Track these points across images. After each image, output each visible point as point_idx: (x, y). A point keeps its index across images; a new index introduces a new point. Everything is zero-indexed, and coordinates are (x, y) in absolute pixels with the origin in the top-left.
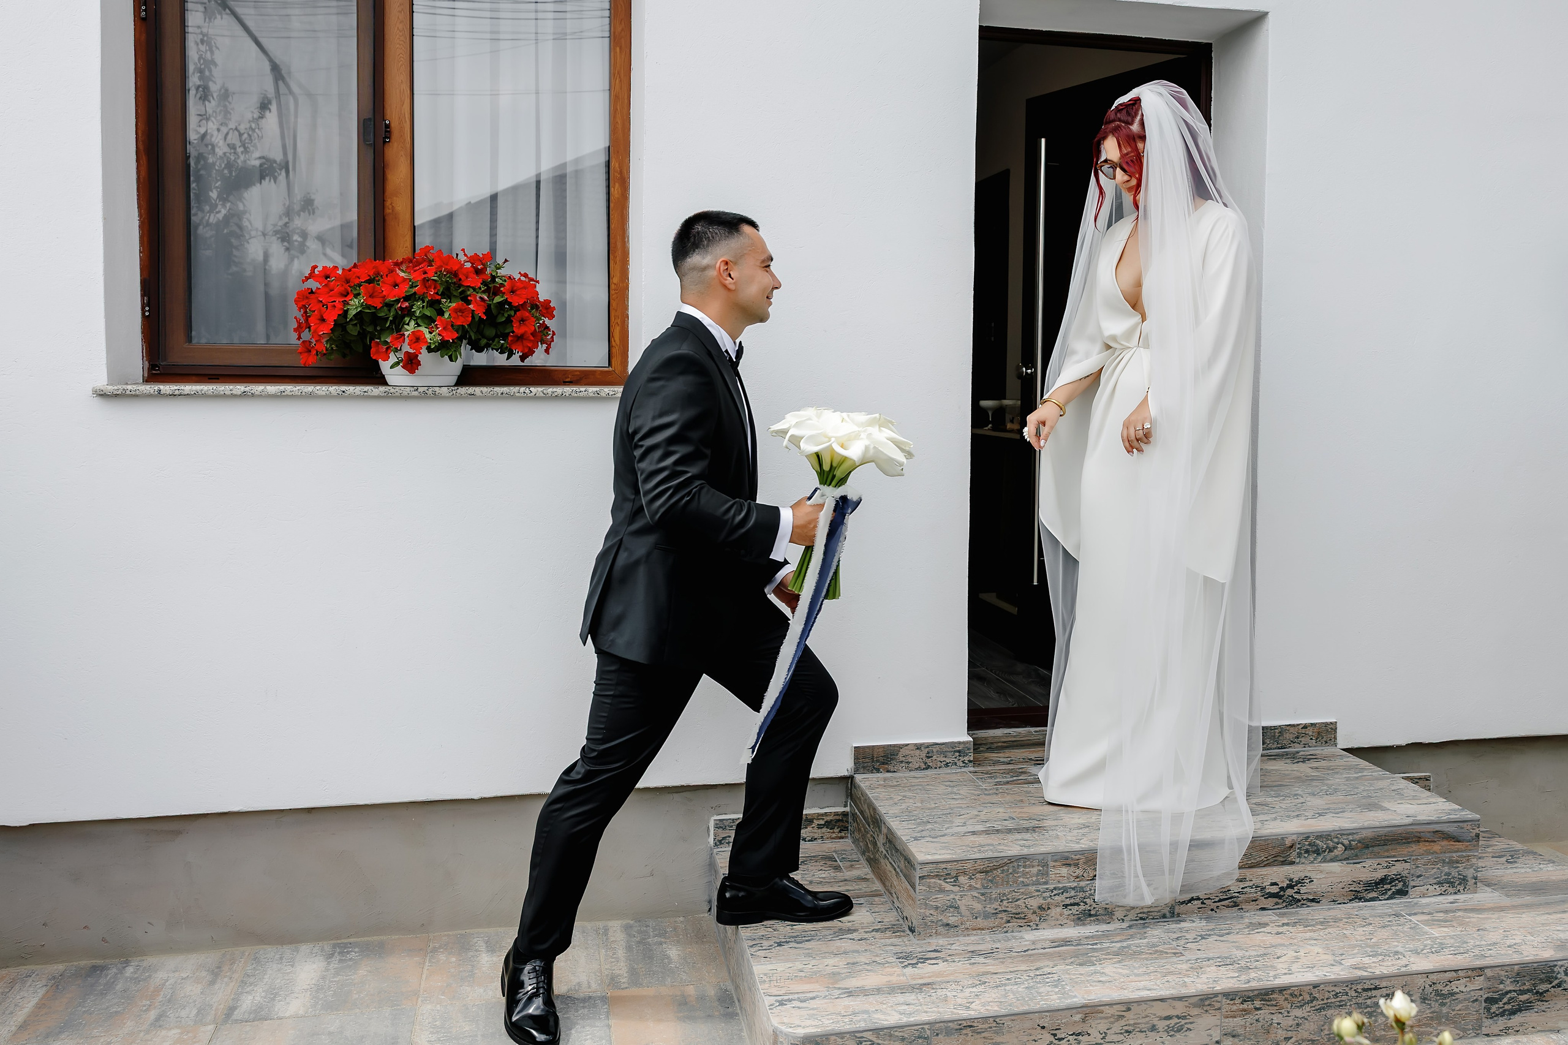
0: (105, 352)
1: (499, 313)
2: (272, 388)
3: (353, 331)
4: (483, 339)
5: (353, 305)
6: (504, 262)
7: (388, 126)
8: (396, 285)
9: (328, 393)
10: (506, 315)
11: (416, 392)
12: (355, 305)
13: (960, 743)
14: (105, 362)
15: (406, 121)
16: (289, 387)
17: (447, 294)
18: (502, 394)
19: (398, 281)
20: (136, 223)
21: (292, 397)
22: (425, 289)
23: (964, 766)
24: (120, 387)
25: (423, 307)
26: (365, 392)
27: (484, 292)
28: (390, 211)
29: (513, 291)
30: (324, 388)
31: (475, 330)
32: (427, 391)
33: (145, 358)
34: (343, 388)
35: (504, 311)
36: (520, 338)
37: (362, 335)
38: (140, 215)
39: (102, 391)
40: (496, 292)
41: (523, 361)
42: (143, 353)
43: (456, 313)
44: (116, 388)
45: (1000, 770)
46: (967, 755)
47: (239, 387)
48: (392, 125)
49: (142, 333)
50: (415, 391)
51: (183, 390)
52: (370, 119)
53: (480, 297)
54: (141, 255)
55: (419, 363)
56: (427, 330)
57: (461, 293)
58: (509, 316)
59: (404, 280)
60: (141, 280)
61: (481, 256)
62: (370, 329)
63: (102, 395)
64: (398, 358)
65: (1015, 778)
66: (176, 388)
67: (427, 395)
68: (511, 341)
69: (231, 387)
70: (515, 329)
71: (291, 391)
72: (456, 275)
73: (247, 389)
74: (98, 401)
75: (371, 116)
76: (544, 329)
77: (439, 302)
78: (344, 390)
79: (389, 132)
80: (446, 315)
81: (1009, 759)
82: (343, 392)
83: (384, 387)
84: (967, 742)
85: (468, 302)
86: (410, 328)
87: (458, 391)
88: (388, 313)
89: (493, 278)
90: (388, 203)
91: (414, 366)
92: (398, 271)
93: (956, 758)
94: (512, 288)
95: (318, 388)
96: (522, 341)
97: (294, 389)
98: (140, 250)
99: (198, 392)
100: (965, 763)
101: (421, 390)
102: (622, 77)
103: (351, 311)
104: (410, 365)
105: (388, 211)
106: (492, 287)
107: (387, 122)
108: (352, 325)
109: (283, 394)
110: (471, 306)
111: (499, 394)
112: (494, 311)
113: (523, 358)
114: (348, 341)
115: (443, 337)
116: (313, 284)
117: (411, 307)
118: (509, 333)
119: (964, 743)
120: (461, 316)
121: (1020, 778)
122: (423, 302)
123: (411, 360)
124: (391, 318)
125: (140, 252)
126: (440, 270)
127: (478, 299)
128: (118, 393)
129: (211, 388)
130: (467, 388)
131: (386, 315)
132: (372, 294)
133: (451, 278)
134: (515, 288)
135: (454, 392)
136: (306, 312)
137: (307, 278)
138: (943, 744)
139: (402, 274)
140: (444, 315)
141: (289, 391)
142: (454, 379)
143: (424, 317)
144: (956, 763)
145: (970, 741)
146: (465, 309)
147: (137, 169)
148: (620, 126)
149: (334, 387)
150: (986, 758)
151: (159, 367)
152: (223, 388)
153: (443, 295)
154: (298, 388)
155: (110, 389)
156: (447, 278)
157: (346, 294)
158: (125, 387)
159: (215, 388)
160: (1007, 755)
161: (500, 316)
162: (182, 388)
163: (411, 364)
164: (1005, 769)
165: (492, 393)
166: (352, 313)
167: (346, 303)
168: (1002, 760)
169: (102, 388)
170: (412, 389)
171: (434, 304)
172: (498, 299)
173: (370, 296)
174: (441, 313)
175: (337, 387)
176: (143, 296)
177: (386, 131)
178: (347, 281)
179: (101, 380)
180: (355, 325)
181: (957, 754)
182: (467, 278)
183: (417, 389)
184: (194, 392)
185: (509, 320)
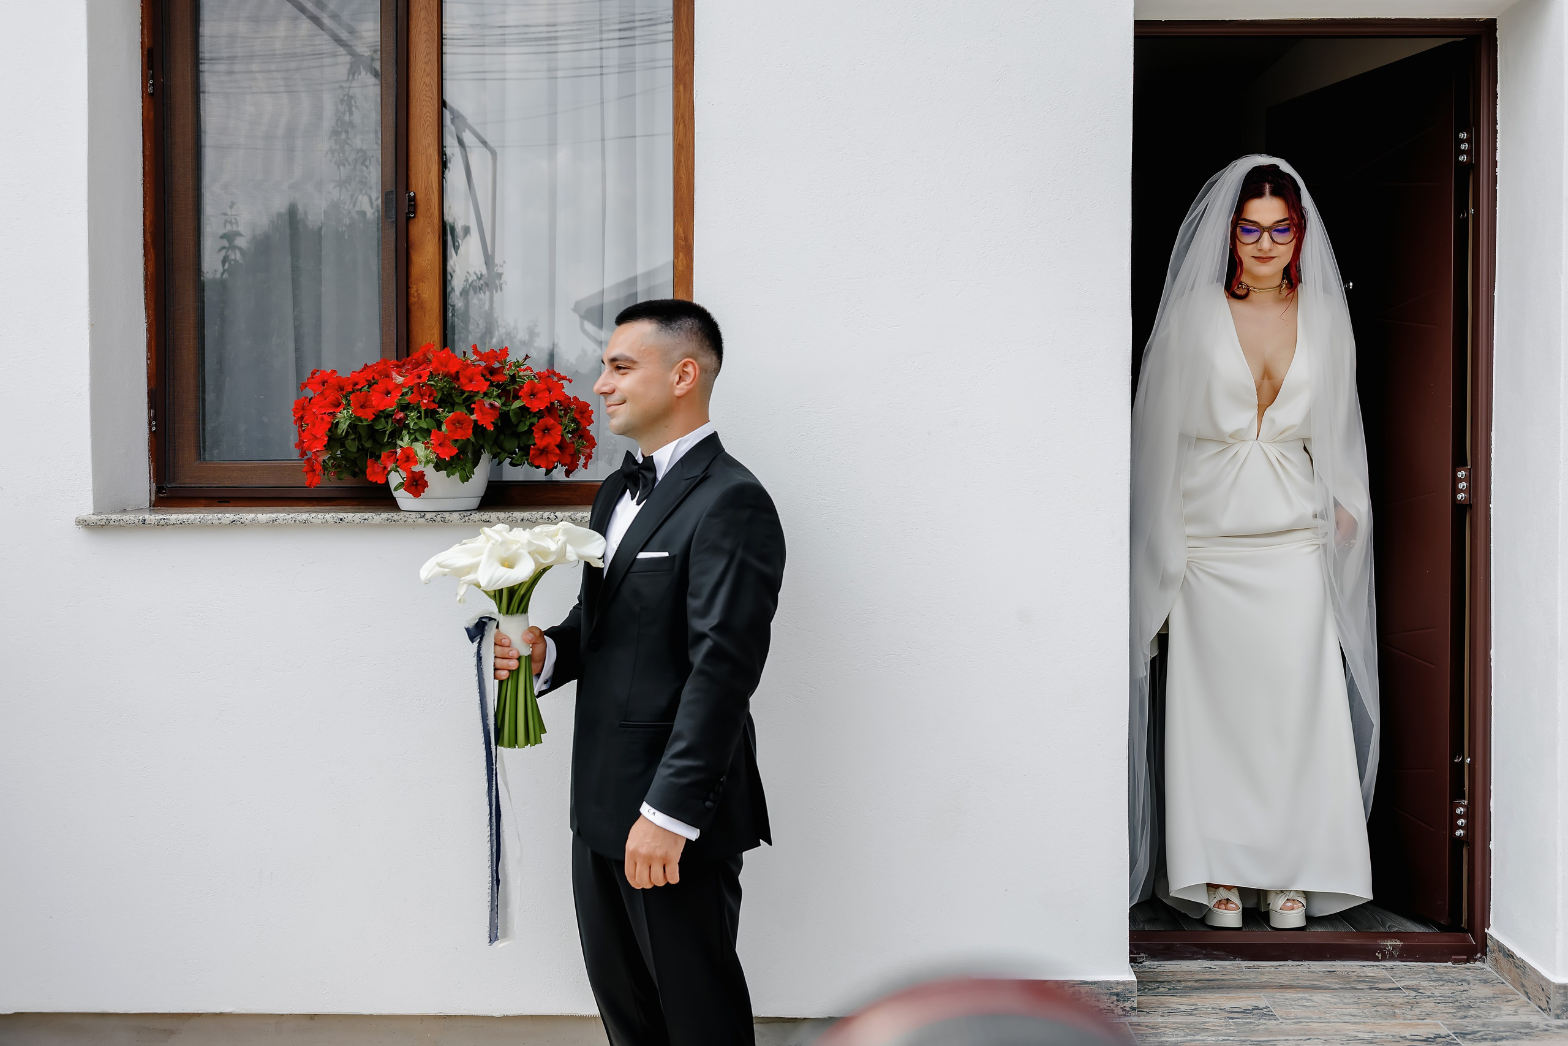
0: (91, 477)
1: (521, 421)
2: (263, 516)
3: (352, 446)
4: (503, 453)
5: (341, 418)
6: (525, 359)
7: (413, 199)
8: (388, 393)
9: (324, 521)
10: (528, 423)
11: (423, 519)
12: (344, 418)
13: (1118, 983)
14: (91, 488)
15: (433, 192)
16: (282, 515)
17: (447, 401)
18: (522, 520)
19: (390, 388)
20: (143, 326)
21: (285, 525)
22: (419, 397)
23: (1125, 1015)
24: (103, 516)
25: (419, 418)
26: (365, 519)
27: (499, 396)
28: (416, 299)
29: (533, 394)
30: (320, 516)
31: (491, 443)
32: (435, 518)
33: (152, 480)
34: (341, 515)
35: (526, 418)
36: (543, 452)
37: (362, 449)
38: (148, 317)
39: (85, 521)
40: (516, 397)
41: (567, 475)
42: (150, 473)
43: (454, 424)
44: (99, 517)
45: (1174, 1023)
46: (1128, 1000)
47: (227, 515)
48: (418, 197)
49: (150, 450)
50: (421, 518)
51: (169, 519)
52: (392, 191)
53: (491, 405)
54: (149, 362)
55: (426, 485)
56: (424, 446)
57: (465, 400)
58: (532, 424)
59: (399, 386)
60: (148, 390)
61: (498, 352)
62: (368, 445)
63: (84, 524)
64: (403, 479)
65: (1189, 1038)
66: (162, 517)
67: (436, 519)
68: (533, 454)
69: (220, 515)
70: (536, 441)
71: (283, 520)
72: (456, 377)
73: (237, 517)
74: (81, 533)
75: (394, 189)
76: (579, 439)
77: (436, 412)
78: (342, 517)
79: (415, 206)
80: (444, 428)
81: (1193, 1007)
82: (341, 519)
83: (387, 514)
84: (1129, 983)
85: (472, 412)
86: (405, 442)
87: (471, 517)
88: (385, 425)
89: (513, 378)
90: (413, 290)
91: (420, 488)
92: (394, 374)
93: (1112, 1003)
94: (532, 391)
95: (313, 515)
96: (547, 454)
97: (288, 517)
98: (147, 356)
99: (184, 522)
100: (1126, 1010)
101: (428, 516)
102: (687, 122)
103: (342, 425)
104: (414, 488)
105: (413, 299)
106: (509, 388)
107: (412, 194)
108: (351, 439)
109: (275, 523)
110: (473, 417)
111: (519, 521)
112: (513, 419)
113: (568, 473)
114: (353, 458)
115: (438, 454)
116: (309, 393)
117: (407, 416)
118: (530, 445)
119: (1123, 983)
120: (461, 428)
121: (1196, 1038)
122: (419, 412)
123: (416, 481)
124: (388, 432)
125: (148, 359)
126: (438, 373)
127: (487, 406)
128: (101, 523)
129: (198, 517)
130: (482, 513)
131: (384, 428)
132: (365, 402)
133: (449, 383)
134: (535, 391)
135: (466, 518)
136: (302, 426)
137: (304, 386)
138: (1095, 983)
139: (400, 380)
140: (441, 430)
141: (281, 519)
142: (475, 502)
143: (421, 430)
144: (1113, 1010)
145: (1133, 982)
146: (465, 420)
147: (145, 264)
148: (684, 182)
149: (331, 514)
150: (1162, 1004)
151: (165, 490)
152: (211, 517)
153: (442, 403)
154: (292, 515)
155: (94, 518)
156: (444, 382)
157: (338, 405)
158: (109, 516)
159: (202, 516)
160: (1193, 1001)
161: (521, 425)
162: (168, 517)
163: (416, 484)
164: (1181, 1023)
165: (510, 519)
166: (344, 426)
167: (333, 415)
168: (1183, 1008)
169: (85, 518)
170: (418, 515)
171: (431, 414)
172: (517, 404)
173: (361, 407)
174: (439, 424)
175: (334, 514)
176: (150, 408)
177: (410, 206)
178: (340, 388)
179: (86, 508)
180: (354, 439)
181: (1115, 998)
182: (471, 381)
183: (424, 516)
184: (180, 522)
185: (530, 431)
